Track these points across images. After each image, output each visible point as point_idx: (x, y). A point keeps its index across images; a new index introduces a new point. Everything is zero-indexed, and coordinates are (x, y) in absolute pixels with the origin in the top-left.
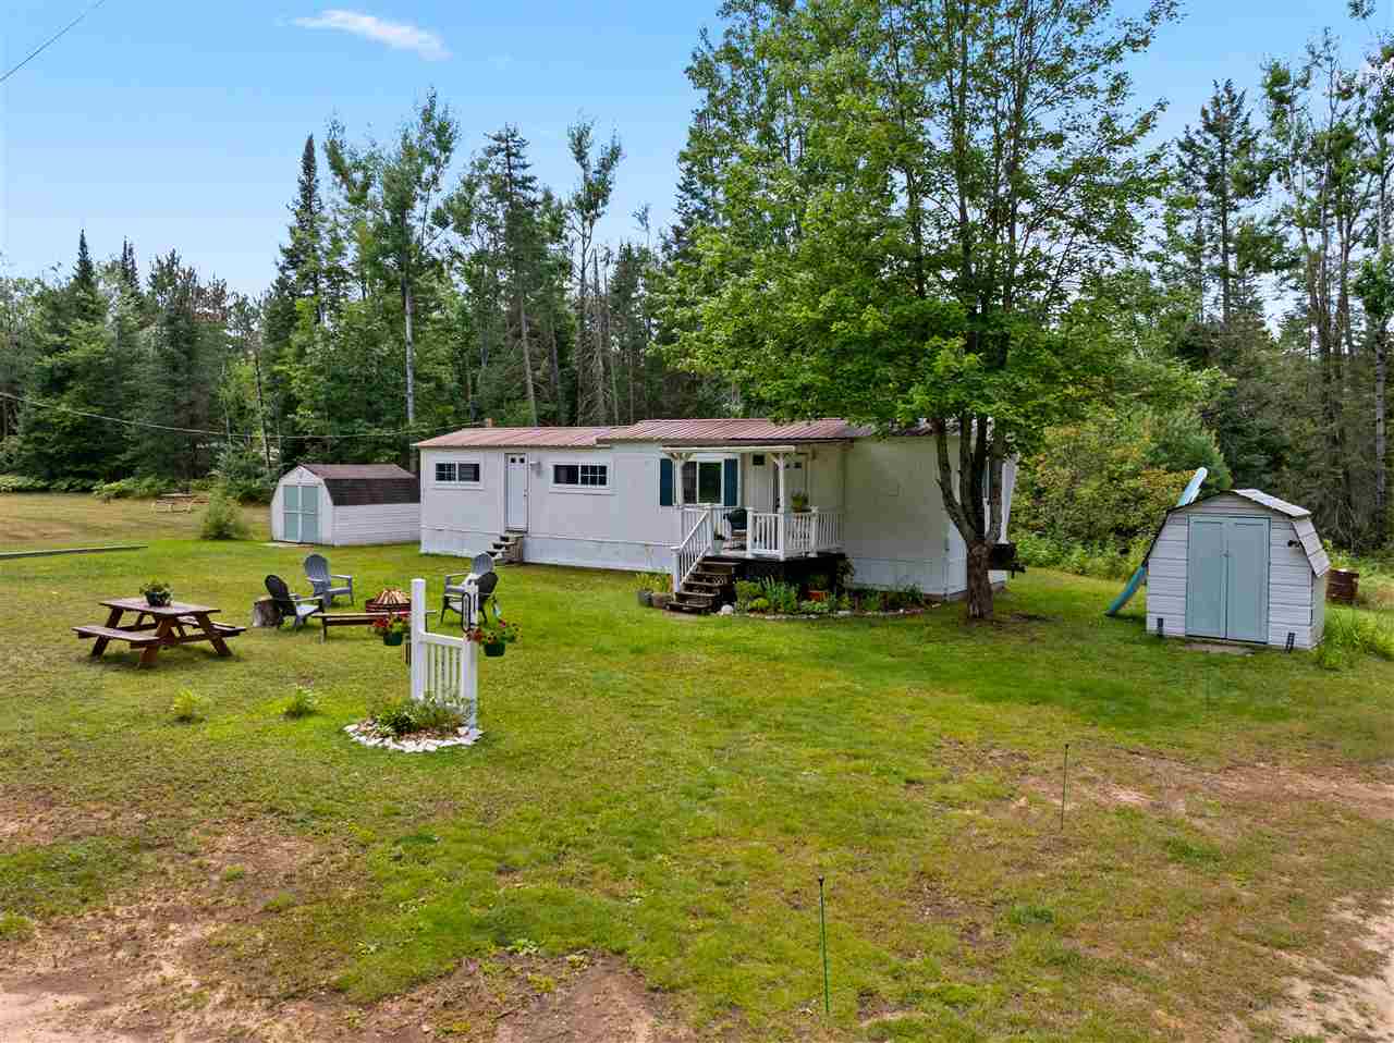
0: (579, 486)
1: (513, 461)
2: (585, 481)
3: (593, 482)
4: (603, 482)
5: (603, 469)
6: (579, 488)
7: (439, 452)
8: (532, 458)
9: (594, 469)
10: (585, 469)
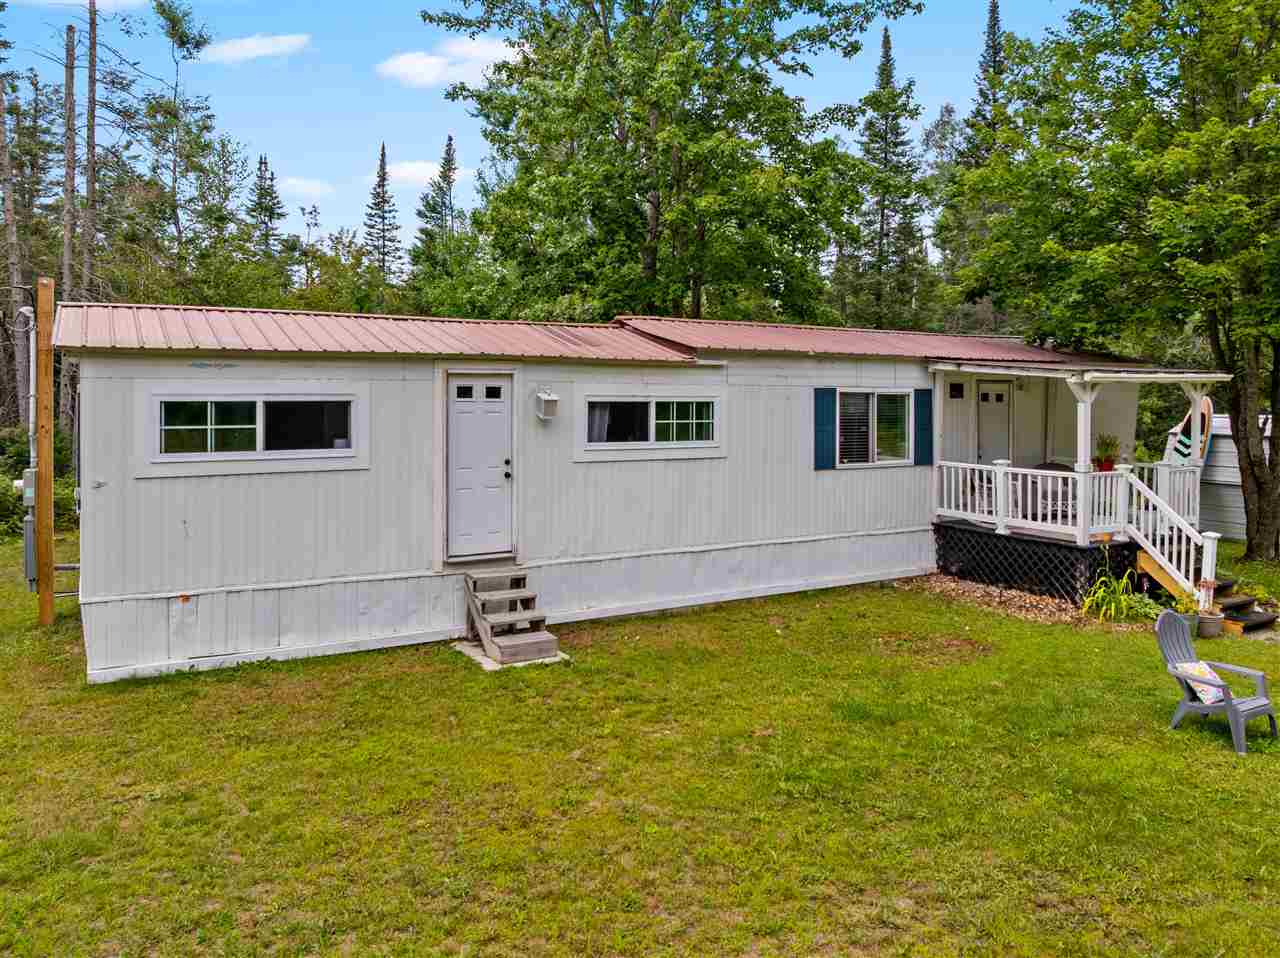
0: (652, 442)
1: (465, 392)
2: (663, 434)
3: (683, 434)
4: (704, 432)
5: (704, 408)
6: (651, 447)
7: (167, 369)
8: (521, 386)
9: (683, 408)
10: (663, 408)
